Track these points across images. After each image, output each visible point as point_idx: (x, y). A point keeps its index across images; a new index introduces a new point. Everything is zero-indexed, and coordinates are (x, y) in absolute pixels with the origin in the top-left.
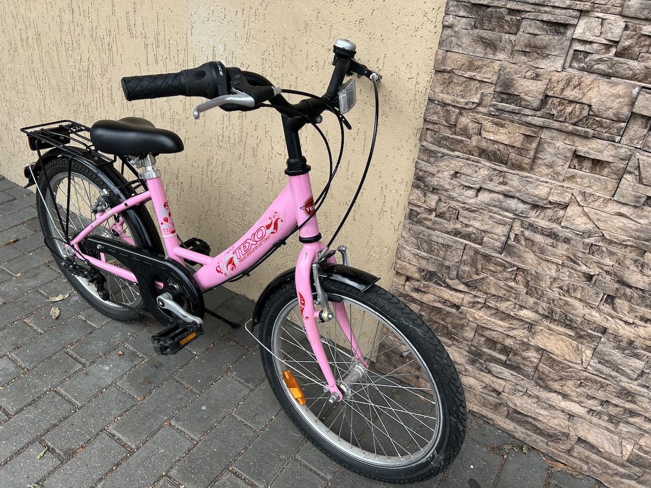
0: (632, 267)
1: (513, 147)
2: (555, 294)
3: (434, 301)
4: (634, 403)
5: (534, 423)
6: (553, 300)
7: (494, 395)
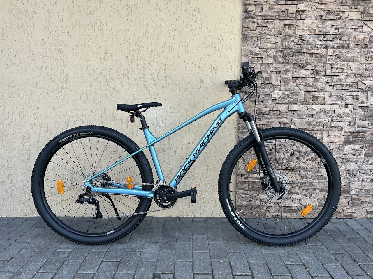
0: (300, 147)
1: (265, 125)
2: (285, 162)
3: (252, 179)
4: (313, 186)
5: (291, 209)
6: (286, 164)
7: (277, 205)
